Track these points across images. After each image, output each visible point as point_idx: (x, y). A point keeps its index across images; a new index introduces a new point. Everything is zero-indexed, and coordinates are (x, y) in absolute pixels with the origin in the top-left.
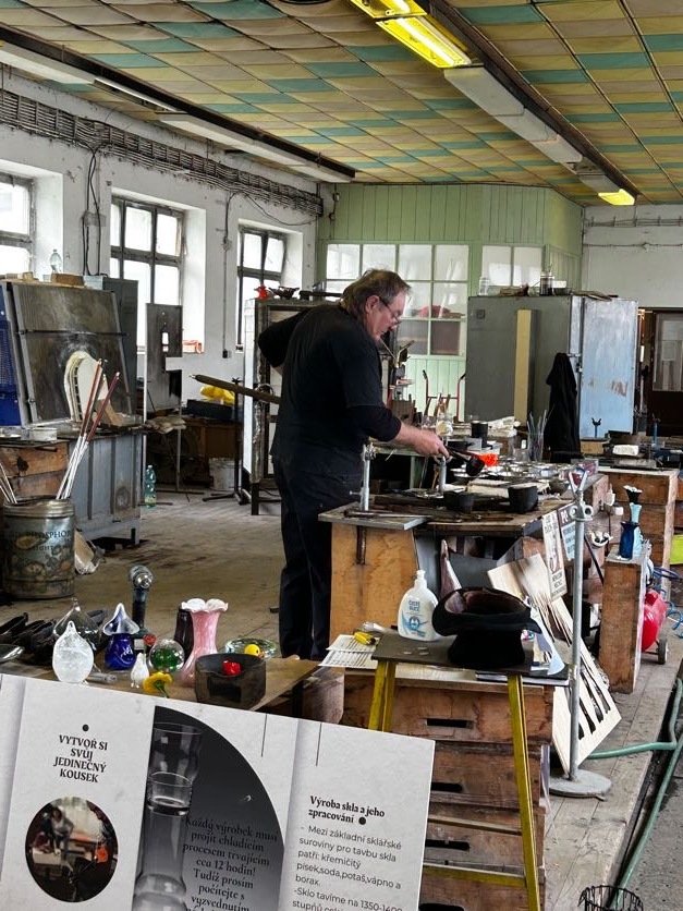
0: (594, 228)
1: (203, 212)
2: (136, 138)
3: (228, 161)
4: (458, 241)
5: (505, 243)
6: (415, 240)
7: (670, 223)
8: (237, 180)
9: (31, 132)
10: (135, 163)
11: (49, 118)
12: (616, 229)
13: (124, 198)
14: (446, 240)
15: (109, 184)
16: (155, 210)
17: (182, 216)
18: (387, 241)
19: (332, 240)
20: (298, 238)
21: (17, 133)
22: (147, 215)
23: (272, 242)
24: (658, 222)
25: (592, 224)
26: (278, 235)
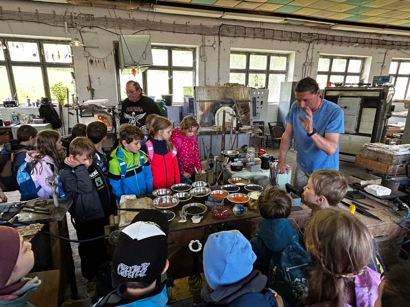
1: (371, 57)
2: (334, 36)
3: (389, 39)
8: (393, 44)
9: (280, 40)
10: (333, 44)
11: (289, 35)
13: (332, 56)
15: (318, 52)
16: (349, 59)
17: (364, 60)
21: (274, 41)
22: (344, 60)
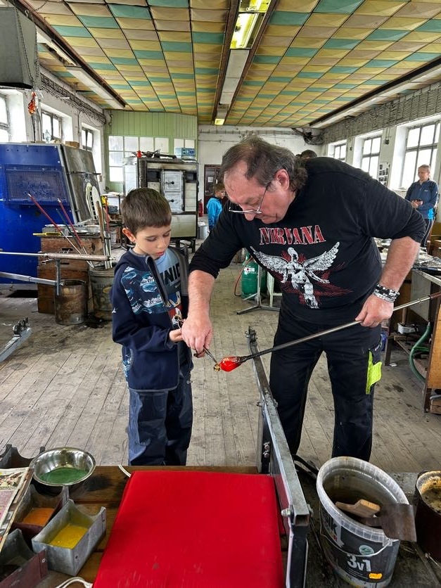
0: (202, 134)
1: (71, 118)
3: (77, 96)
4: (165, 136)
5: (182, 138)
6: (146, 135)
7: (229, 133)
8: (81, 104)
10: (48, 91)
12: (210, 134)
14: (159, 136)
16: (52, 116)
17: (61, 120)
18: (134, 135)
19: (111, 134)
20: (98, 132)
22: (49, 118)
23: (90, 135)
24: (225, 132)
25: (201, 132)
26: (91, 131)
